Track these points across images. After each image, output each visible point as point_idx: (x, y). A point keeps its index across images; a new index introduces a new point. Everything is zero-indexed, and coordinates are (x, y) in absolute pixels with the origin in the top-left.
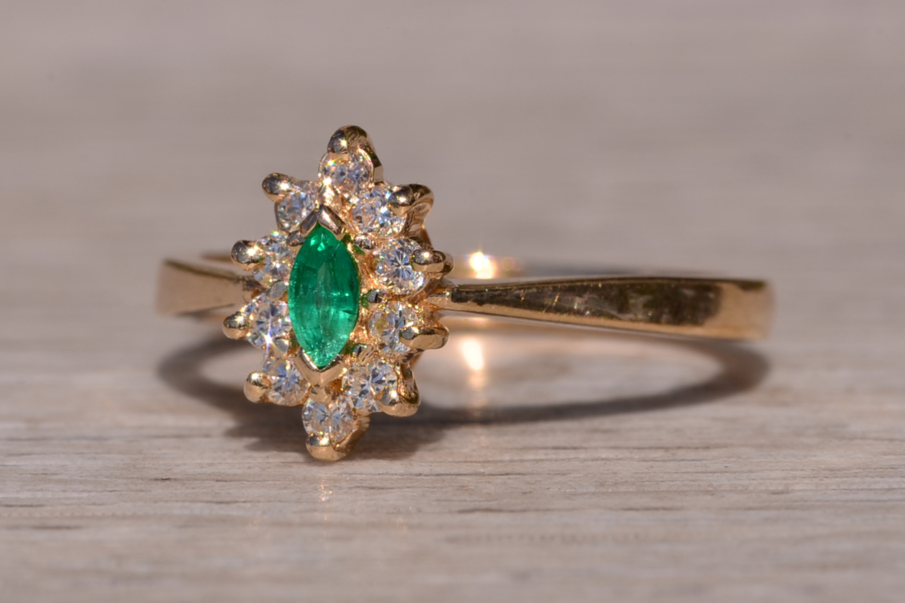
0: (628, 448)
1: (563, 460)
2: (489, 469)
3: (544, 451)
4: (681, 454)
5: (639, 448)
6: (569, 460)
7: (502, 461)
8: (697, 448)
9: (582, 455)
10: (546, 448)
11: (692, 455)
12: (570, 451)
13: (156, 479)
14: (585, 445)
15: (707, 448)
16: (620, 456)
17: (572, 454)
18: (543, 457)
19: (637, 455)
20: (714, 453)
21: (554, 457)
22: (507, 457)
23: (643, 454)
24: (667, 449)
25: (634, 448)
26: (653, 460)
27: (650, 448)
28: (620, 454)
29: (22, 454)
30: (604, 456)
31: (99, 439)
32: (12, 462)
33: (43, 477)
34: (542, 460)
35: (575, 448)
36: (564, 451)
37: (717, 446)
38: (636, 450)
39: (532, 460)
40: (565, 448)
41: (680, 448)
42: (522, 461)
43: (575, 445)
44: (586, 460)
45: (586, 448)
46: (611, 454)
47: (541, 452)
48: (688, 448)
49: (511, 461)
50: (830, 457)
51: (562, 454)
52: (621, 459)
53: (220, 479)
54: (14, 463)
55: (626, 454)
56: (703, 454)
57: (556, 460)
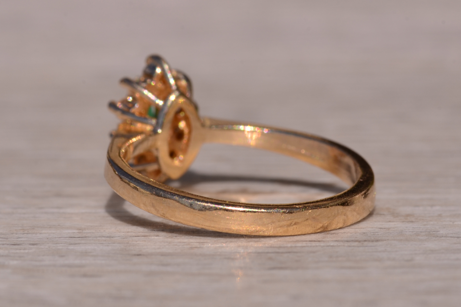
0: (342, 241)
1: (314, 246)
2: (281, 250)
3: (305, 242)
4: (366, 243)
5: (347, 241)
6: (317, 246)
7: (287, 247)
8: (373, 241)
9: (322, 244)
10: (306, 241)
11: (371, 244)
12: (317, 242)
13: (135, 255)
14: (324, 240)
15: (377, 241)
16: (339, 245)
17: (317, 244)
18: (305, 245)
19: (346, 244)
20: (380, 243)
21: (310, 245)
22: (289, 245)
23: (349, 244)
24: (359, 241)
25: (345, 241)
26: (354, 246)
27: (352, 241)
28: (339, 244)
29: (76, 244)
30: (332, 244)
31: (110, 237)
32: (71, 247)
33: (85, 254)
34: (304, 246)
35: (319, 241)
36: (314, 242)
37: (382, 240)
38: (346, 242)
39: (300, 247)
40: (315, 241)
41: (365, 241)
42: (296, 247)
43: (319, 240)
44: (323, 246)
45: (324, 241)
46: (335, 244)
47: (305, 243)
48: (369, 241)
49: (291, 247)
50: (431, 245)
51: (314, 244)
52: (339, 246)
53: (163, 255)
54: (72, 248)
55: (342, 244)
56: (375, 243)
57: (311, 246)
